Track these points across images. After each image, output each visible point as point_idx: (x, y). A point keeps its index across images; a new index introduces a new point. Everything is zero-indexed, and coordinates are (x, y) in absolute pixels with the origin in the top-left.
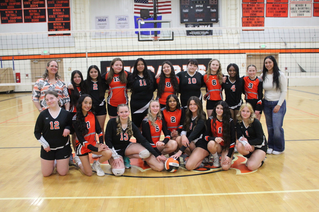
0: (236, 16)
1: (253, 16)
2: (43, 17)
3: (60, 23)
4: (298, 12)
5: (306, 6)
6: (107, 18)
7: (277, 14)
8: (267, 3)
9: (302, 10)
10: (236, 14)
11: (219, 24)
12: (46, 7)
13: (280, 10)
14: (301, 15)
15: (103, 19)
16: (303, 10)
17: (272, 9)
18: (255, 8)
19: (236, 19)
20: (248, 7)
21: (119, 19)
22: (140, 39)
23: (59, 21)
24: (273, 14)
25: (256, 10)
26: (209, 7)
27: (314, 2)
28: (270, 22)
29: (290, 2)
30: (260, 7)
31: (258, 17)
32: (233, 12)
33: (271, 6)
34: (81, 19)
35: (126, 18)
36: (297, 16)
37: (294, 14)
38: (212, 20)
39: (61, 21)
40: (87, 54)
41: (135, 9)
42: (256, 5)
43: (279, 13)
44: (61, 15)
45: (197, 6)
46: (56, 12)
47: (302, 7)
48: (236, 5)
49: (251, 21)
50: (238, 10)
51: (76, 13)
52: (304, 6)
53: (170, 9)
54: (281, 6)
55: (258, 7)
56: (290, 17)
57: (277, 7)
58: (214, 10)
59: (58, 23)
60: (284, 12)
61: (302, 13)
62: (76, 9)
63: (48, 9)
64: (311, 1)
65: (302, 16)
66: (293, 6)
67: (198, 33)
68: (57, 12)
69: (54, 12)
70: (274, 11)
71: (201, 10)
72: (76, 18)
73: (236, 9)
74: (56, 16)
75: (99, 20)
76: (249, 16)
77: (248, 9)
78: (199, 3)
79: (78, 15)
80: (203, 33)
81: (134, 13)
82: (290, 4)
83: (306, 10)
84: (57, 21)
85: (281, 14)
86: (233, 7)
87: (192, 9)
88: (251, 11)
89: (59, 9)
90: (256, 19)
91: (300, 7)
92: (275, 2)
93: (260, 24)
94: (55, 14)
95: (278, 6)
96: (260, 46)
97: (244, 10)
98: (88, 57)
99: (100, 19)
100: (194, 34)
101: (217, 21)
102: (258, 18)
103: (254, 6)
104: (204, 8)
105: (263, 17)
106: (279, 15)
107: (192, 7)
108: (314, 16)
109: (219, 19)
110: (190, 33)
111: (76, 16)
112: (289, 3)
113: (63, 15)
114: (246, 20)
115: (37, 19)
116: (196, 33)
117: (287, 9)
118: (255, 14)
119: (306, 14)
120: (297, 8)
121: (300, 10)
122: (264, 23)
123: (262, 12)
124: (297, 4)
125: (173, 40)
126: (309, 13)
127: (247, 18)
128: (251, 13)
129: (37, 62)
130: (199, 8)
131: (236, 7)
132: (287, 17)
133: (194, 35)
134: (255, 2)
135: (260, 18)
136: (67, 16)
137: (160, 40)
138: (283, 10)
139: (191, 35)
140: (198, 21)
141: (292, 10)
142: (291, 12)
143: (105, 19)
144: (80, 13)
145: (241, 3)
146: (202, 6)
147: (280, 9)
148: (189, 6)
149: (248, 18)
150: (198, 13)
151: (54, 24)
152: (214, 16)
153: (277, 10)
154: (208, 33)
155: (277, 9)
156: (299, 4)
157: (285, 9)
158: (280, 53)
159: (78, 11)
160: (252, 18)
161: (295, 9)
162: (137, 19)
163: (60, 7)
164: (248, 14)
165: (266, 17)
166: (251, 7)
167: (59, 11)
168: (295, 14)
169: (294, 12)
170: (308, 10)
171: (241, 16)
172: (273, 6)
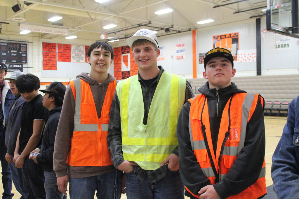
1: (50, 60)
4: (76, 59)
5: (81, 55)
8: (58, 52)
10: (38, 59)
11: (27, 65)
14: (78, 61)
16: (79, 58)
17: (61, 56)
18: (51, 55)
19: (38, 62)
24: (62, 60)
25: (51, 57)
26: (20, 53)
28: (60, 64)
31: (53, 61)
32: (37, 57)
36: (76, 61)
38: (23, 62)
42: (51, 53)
43: (65, 59)
45: (12, 51)
47: (79, 56)
48: (38, 52)
49: (48, 63)
50: (40, 56)
52: (80, 56)
54: (67, 55)
55: (53, 54)
56: (72, 62)
57: (64, 56)
58: (24, 55)
64: (83, 53)
66: (74, 55)
70: (63, 58)
71: (15, 55)
73: (38, 55)
76: (47, 60)
77: (46, 55)
78: (14, 50)
85: (67, 60)
87: (8, 53)
88: (48, 57)
90: (51, 62)
92: (63, 52)
93: (54, 65)
95: (65, 55)
96: (54, 81)
97: (44, 56)
101: (26, 62)
104: (18, 53)
105: (56, 61)
107: (8, 52)
112: (71, 53)
114: (45, 63)
116: (12, 70)
117: (70, 57)
118: (51, 59)
119: (81, 61)
120: (76, 56)
122: (56, 65)
123: (55, 58)
124: (76, 54)
127: (45, 62)
130: (14, 53)
132: (70, 62)
133: (10, 71)
134: (51, 51)
138: (68, 58)
140: (13, 62)
142: (72, 59)
145: (42, 51)
146: (16, 51)
147: (66, 57)
148: (7, 51)
150: (13, 56)
152: (24, 59)
153: (64, 57)
164: (46, 59)
165: (58, 61)
166: (48, 54)
168: (75, 61)
169: (74, 59)
170: (82, 58)
171: (42, 60)
172: (62, 54)
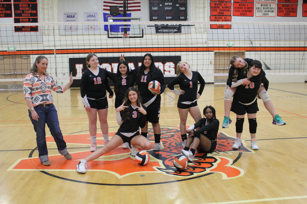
0: (204, 15)
1: (221, 14)
2: (9, 12)
3: (27, 18)
4: (263, 11)
5: (270, 6)
6: (75, 14)
7: (243, 13)
8: (234, 2)
9: (266, 10)
10: (204, 13)
12: (12, 2)
13: (246, 10)
14: (266, 14)
15: (72, 16)
16: (268, 10)
17: (238, 8)
18: (223, 7)
19: (204, 18)
20: (216, 6)
21: (88, 16)
22: (110, 36)
23: (26, 16)
24: (239, 13)
25: (223, 9)
26: (177, 5)
27: (278, 2)
28: (237, 21)
29: (256, 2)
30: (227, 6)
31: (225, 15)
32: (201, 10)
33: (237, 5)
34: (49, 15)
35: (95, 14)
36: (262, 15)
37: (259, 13)
38: (181, 18)
39: (28, 16)
40: (55, 51)
41: (104, 6)
42: (223, 4)
43: (245, 13)
44: (28, 10)
45: (166, 4)
46: (22, 7)
47: (267, 7)
48: (204, 3)
49: (219, 20)
50: (206, 9)
51: (43, 9)
52: (269, 6)
53: (140, 6)
54: (247, 6)
55: (225, 6)
56: (256, 16)
57: (244, 7)
58: (183, 9)
59: (25, 18)
60: (250, 11)
61: (267, 13)
62: (43, 4)
63: (14, 4)
64: (275, 1)
65: (267, 16)
66: (258, 5)
67: (167, 31)
68: (24, 7)
69: (21, 7)
70: (241, 10)
71: (170, 8)
72: (44, 14)
73: (204, 8)
74: (23, 11)
75: (68, 17)
77: (215, 7)
78: (168, 1)
79: (46, 11)
80: (172, 31)
81: (103, 9)
82: (256, 3)
83: (270, 10)
84: (24, 16)
85: (248, 13)
86: (201, 5)
87: (161, 6)
88: (218, 9)
89: (26, 4)
90: (223, 18)
91: (265, 7)
92: (242, 2)
94: (22, 9)
95: (244, 5)
96: (228, 44)
97: (211, 9)
98: (56, 54)
99: (68, 15)
100: (163, 31)
101: (186, 19)
102: (225, 17)
103: (222, 5)
104: (173, 6)
105: (231, 16)
106: (245, 14)
107: (161, 5)
108: (277, 16)
109: (188, 17)
110: (159, 31)
111: (44, 11)
112: (254, 3)
113: (30, 10)
114: (214, 19)
115: (2, 14)
116: (165, 31)
117: (253, 8)
118: (223, 13)
119: (270, 14)
120: (262, 7)
121: (265, 10)
123: (229, 11)
124: (262, 4)
125: (142, 37)
126: (273, 13)
127: (214, 17)
128: (219, 12)
129: (3, 58)
130: (168, 6)
131: (204, 5)
132: (253, 16)
133: (163, 33)
134: (222, 1)
135: (227, 17)
136: (34, 12)
137: (130, 37)
138: (249, 10)
139: (160, 32)
140: (167, 19)
141: (258, 10)
142: (257, 12)
143: (74, 16)
144: (48, 9)
145: (209, 1)
146: (171, 4)
147: (246, 8)
148: (158, 4)
149: (216, 16)
150: (167, 10)
151: (21, 19)
152: (183, 14)
154: (177, 31)
155: (243, 8)
156: (264, 4)
157: (251, 8)
158: (246, 51)
159: (46, 6)
160: (220, 17)
161: (260, 9)
162: (106, 16)
163: (27, 2)
164: (216, 13)
165: (233, 16)
166: (218, 6)
167: (26, 7)
168: (261, 14)
169: (260, 11)
170: (272, 10)
171: (209, 15)
172: (240, 5)
